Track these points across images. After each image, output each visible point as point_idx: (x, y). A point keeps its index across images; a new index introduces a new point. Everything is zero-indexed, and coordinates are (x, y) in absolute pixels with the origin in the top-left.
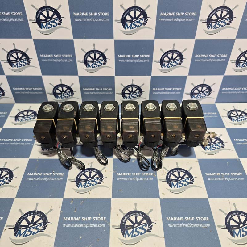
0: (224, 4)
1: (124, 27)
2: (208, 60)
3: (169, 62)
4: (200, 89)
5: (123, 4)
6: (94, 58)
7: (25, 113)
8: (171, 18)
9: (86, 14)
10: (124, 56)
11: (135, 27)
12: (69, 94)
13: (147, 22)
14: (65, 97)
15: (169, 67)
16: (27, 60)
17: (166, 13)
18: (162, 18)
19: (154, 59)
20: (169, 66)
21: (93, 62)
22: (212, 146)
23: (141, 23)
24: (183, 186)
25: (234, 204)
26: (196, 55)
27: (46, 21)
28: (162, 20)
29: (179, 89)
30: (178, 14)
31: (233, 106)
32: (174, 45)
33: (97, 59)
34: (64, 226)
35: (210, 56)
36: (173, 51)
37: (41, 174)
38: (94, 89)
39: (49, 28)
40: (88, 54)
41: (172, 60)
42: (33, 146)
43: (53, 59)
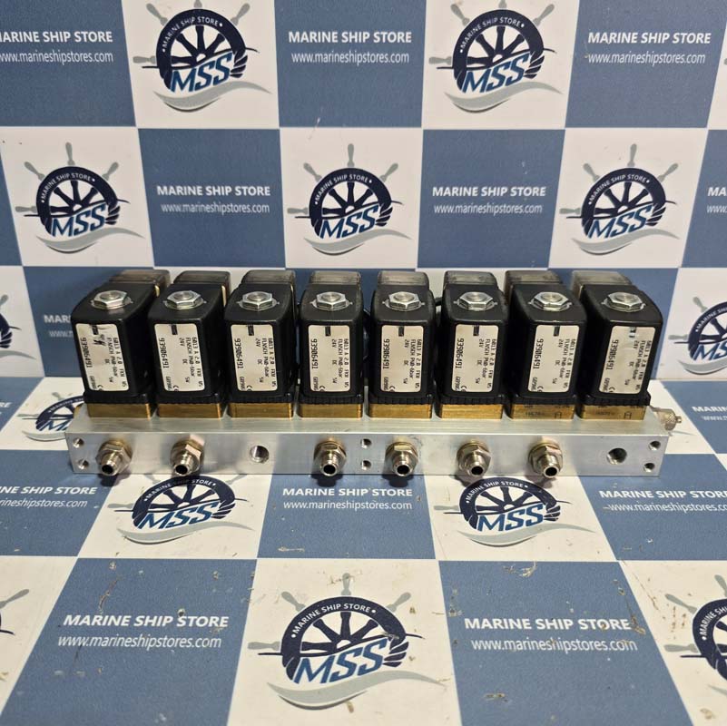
3: (613, 212)
5: (460, 3)
6: (345, 198)
8: (626, 53)
10: (455, 191)
11: (500, 84)
13: (543, 64)
16: (107, 207)
19: (560, 204)
26: (711, 189)
30: (648, 36)
32: (634, 148)
36: (628, 174)
41: (624, 208)
43: (202, 203)
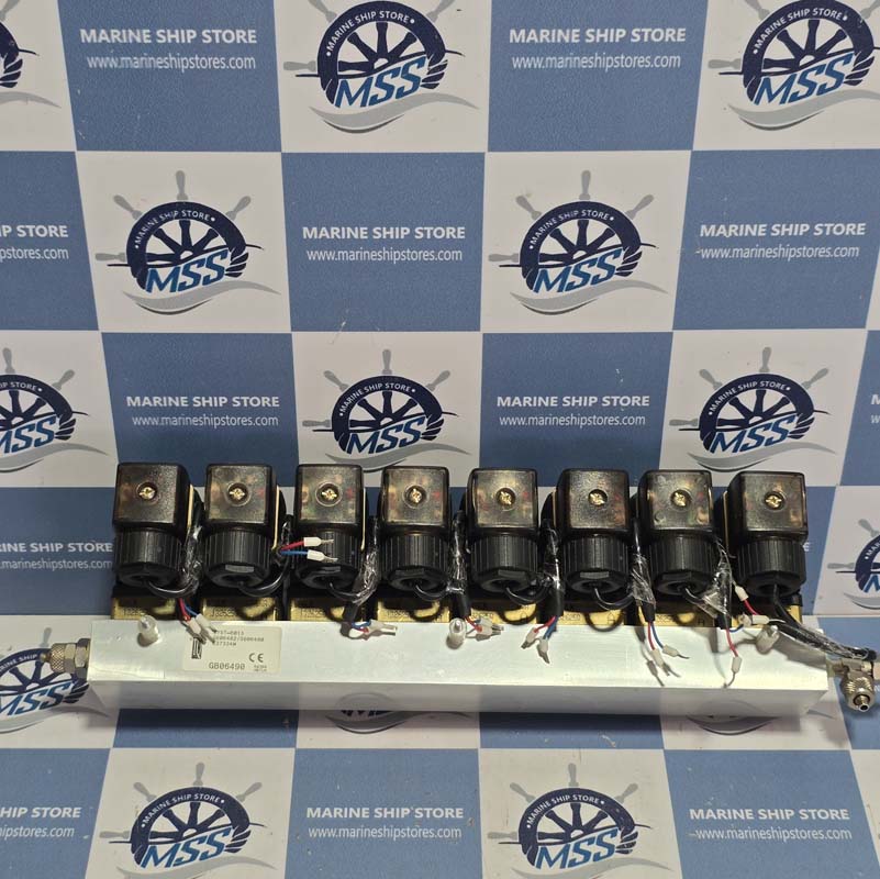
1: (530, 284)
6: (381, 409)
9: (360, 233)
11: (584, 283)
16: (58, 420)
17: (727, 229)
18: (706, 246)
20: (743, 443)
21: (374, 425)
23: (610, 269)
27: (174, 260)
28: (705, 254)
32: (767, 352)
36: (760, 381)
39: (183, 286)
40: (354, 394)
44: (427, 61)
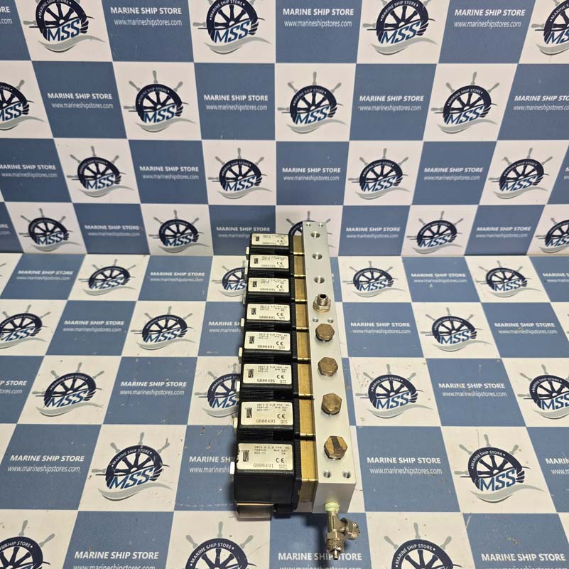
0: (473, 82)
1: (294, 120)
2: (448, 178)
4: (435, 229)
7: (107, 273)
9: (227, 98)
12: (189, 237)
14: (182, 242)
15: (377, 189)
17: (370, 98)
18: (362, 105)
20: (376, 187)
21: (236, 180)
22: (453, 335)
23: (325, 114)
24: (397, 405)
25: (486, 437)
27: (154, 109)
28: (362, 108)
29: (395, 229)
31: (498, 262)
33: (245, 176)
34: (191, 470)
35: (452, 170)
37: (145, 384)
38: (236, 229)
39: (158, 120)
40: (228, 166)
42: (126, 333)
44: (250, 23)
